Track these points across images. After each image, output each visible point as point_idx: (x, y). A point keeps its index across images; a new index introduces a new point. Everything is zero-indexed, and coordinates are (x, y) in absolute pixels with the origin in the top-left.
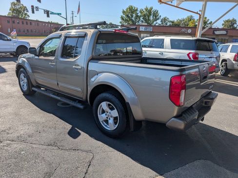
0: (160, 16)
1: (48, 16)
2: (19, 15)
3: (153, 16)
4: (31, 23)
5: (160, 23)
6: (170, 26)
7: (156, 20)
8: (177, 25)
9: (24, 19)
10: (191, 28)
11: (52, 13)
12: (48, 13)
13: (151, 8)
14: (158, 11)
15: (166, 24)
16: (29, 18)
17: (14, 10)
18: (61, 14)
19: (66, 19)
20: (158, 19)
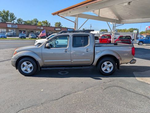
0: (16, 17)
3: (10, 17)
5: (17, 22)
6: (25, 24)
7: (13, 20)
8: (29, 24)
10: (39, 26)
13: (8, 12)
14: (13, 14)
15: (22, 23)
20: (15, 19)
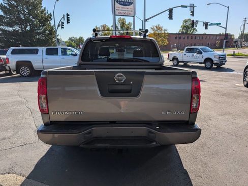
1: (206, 28)
2: (187, 31)
4: (196, 37)
9: (191, 34)
11: (212, 24)
12: (206, 25)
16: (197, 33)
17: (184, 27)
18: (220, 24)
19: (226, 28)
